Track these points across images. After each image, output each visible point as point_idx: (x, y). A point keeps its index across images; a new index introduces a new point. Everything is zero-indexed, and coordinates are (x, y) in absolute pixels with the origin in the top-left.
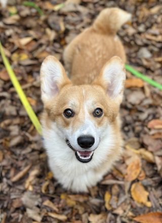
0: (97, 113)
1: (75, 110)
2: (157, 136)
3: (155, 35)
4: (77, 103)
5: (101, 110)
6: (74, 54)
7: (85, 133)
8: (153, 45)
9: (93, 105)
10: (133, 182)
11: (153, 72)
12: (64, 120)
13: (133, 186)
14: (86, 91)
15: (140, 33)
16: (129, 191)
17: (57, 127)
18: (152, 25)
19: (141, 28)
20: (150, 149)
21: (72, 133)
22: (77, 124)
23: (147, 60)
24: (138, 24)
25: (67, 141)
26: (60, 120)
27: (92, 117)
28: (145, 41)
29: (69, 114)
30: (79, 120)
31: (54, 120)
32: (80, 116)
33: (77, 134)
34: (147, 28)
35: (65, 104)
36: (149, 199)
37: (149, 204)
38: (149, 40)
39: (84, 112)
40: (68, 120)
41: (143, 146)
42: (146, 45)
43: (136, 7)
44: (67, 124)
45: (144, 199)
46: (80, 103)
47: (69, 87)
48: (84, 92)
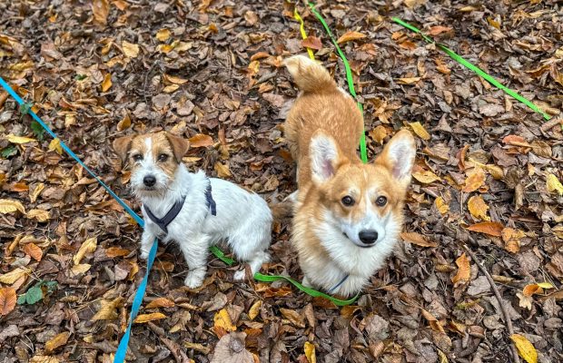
0: (380, 202)
1: (356, 198)
2: (511, 152)
3: (532, 43)
4: (358, 191)
5: (385, 198)
6: (297, 128)
7: (367, 227)
8: (526, 54)
9: (376, 193)
10: (473, 194)
11: (521, 85)
12: (342, 208)
13: (472, 198)
14: (369, 175)
15: (510, 39)
16: (466, 204)
17: (334, 216)
18: (529, 31)
19: (513, 33)
20: (500, 163)
21: (352, 226)
22: (358, 215)
23: (514, 70)
24: (510, 28)
25: (345, 234)
26: (337, 208)
27: (375, 207)
28: (515, 48)
29: (349, 202)
30: (359, 210)
31: (329, 207)
32: (362, 205)
33: (358, 228)
34: (522, 34)
35: (343, 189)
36: (488, 214)
37: (487, 218)
38: (522, 47)
39: (365, 201)
40: (347, 208)
41: (492, 160)
42: (517, 54)
43: (510, 9)
44: (346, 213)
45: (482, 213)
46: (361, 191)
47: (347, 168)
48: (365, 175)
